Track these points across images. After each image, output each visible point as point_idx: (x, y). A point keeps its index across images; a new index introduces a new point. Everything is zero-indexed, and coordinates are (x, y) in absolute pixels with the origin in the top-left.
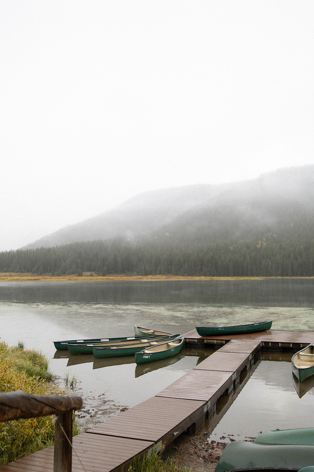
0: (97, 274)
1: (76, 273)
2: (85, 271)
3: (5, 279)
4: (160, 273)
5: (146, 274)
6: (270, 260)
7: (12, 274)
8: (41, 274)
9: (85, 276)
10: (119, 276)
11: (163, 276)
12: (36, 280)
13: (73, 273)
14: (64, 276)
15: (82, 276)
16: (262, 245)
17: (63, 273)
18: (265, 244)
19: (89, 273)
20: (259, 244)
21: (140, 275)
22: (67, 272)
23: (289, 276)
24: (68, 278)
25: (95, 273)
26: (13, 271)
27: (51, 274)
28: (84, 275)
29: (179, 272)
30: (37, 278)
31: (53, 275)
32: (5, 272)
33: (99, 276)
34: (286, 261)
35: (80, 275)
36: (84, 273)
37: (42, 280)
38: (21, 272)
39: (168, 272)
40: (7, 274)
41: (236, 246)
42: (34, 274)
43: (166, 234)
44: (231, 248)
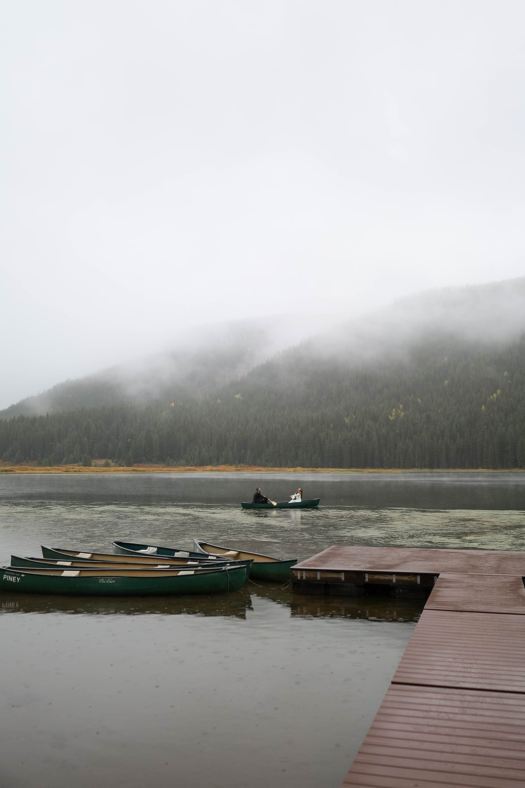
0: (116, 462)
1: (81, 461)
2: (96, 458)
4: (227, 462)
5: (202, 463)
6: (410, 440)
8: (18, 462)
9: (95, 466)
10: (155, 467)
11: (230, 467)
12: (6, 471)
13: (74, 461)
14: (58, 466)
15: (90, 466)
16: (397, 416)
17: (57, 461)
18: (403, 414)
19: (103, 462)
20: (394, 414)
21: (191, 466)
22: (65, 460)
23: (443, 468)
24: (64, 468)
25: (113, 461)
27: (36, 462)
28: (93, 464)
29: (258, 460)
30: (8, 468)
31: (40, 464)
33: (120, 466)
34: (438, 441)
35: (87, 464)
36: (94, 461)
37: (17, 472)
39: (239, 460)
41: (354, 417)
42: (6, 462)
43: (237, 396)
44: (347, 420)
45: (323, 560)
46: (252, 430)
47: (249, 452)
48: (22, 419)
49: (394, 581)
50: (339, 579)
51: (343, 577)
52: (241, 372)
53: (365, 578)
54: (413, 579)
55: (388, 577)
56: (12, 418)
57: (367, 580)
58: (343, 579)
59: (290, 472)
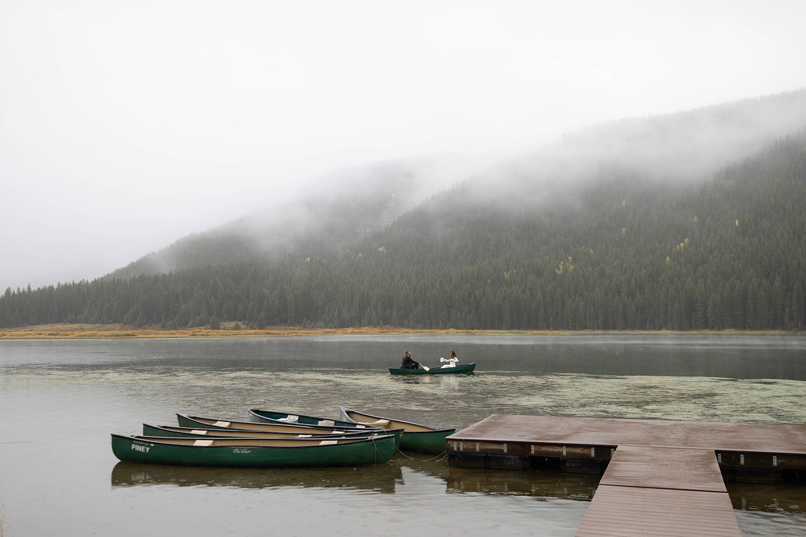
0: (247, 325)
1: (208, 323)
2: (225, 320)
3: (68, 335)
4: (372, 323)
5: (343, 324)
6: (581, 297)
7: (85, 326)
8: (140, 326)
9: (224, 329)
10: (290, 329)
11: (374, 329)
12: (128, 335)
13: (201, 324)
14: (184, 330)
15: (218, 328)
16: (566, 270)
17: (183, 324)
18: (572, 267)
19: (232, 324)
20: (561, 267)
21: (330, 328)
22: (191, 322)
23: (619, 329)
24: (190, 332)
25: (244, 324)
26: (86, 321)
27: (160, 325)
28: (222, 327)
29: (406, 321)
30: (130, 332)
31: (164, 327)
32: (71, 322)
33: (251, 328)
34: (613, 299)
35: (215, 327)
36: (223, 323)
37: (139, 336)
38: (102, 323)
39: (384, 321)
40: (76, 326)
41: (515, 271)
42: (127, 326)
43: (381, 249)
44: (506, 275)
45: (483, 429)
46: (398, 287)
47: (395, 312)
48: (143, 278)
49: (564, 453)
50: (501, 451)
51: (505, 448)
52: (386, 221)
53: (530, 450)
54: (586, 451)
55: (557, 449)
56: (132, 277)
57: (533, 452)
58: (506, 451)
59: (442, 334)
